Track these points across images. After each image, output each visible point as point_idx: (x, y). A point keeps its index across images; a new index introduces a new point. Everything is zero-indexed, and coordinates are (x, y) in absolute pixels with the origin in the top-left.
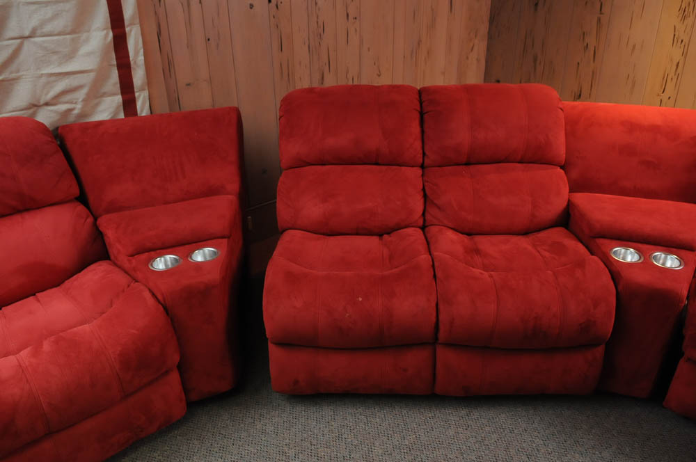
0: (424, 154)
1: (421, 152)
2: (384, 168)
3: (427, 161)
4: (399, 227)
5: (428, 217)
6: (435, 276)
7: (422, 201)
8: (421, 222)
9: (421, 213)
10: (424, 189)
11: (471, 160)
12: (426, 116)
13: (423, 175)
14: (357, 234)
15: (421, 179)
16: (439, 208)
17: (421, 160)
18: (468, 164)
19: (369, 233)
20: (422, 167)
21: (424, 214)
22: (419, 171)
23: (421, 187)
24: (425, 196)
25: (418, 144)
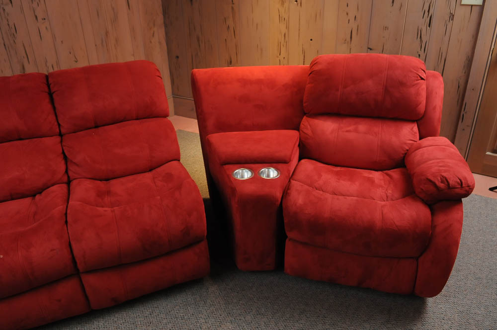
0: (59, 125)
1: (56, 123)
2: (27, 141)
3: (63, 131)
4: (46, 187)
5: (70, 173)
6: (66, 222)
7: (63, 162)
8: (65, 179)
9: (64, 171)
10: (63, 153)
11: (97, 123)
12: (54, 96)
13: (61, 142)
14: (12, 199)
15: (60, 145)
16: (77, 165)
17: (58, 130)
18: (97, 127)
19: (22, 196)
20: (61, 135)
21: (67, 172)
22: (58, 139)
23: (61, 151)
24: (65, 158)
25: (52, 118)
